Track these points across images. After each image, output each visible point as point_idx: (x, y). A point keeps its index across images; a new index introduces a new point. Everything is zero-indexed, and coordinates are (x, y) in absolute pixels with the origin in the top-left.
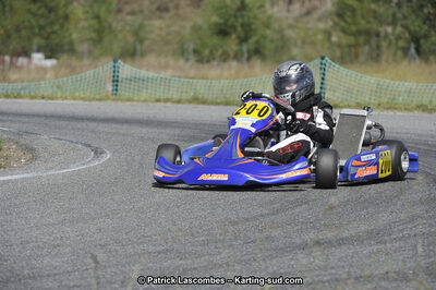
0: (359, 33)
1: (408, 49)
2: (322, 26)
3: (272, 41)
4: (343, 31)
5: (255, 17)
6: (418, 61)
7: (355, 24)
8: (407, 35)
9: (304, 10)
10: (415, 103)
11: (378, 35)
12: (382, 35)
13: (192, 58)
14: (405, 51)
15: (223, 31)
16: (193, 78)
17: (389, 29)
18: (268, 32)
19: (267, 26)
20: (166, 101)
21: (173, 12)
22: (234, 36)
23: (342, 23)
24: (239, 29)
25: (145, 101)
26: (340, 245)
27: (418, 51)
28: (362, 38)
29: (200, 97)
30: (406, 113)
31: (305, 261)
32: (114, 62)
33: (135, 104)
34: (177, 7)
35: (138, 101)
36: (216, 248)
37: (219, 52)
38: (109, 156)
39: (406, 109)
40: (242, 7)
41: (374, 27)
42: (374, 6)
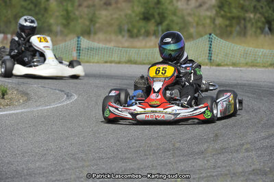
0: (233, 18)
1: (264, 28)
2: (209, 14)
3: (177, 24)
4: (222, 17)
5: (167, 9)
6: (270, 36)
7: (230, 13)
8: (263, 19)
9: (198, 4)
11: (245, 19)
12: (248, 19)
13: (126, 34)
14: (262, 30)
15: (146, 18)
16: (128, 47)
17: (252, 16)
18: (175, 18)
19: (174, 14)
20: (111, 62)
21: (114, 6)
22: (153, 21)
23: (222, 13)
24: (157, 16)
25: (98, 62)
26: (223, 153)
27: (270, 29)
28: (234, 21)
29: (133, 59)
30: (263, 69)
31: (201, 163)
32: (78, 38)
33: (91, 64)
34: (117, 2)
35: (93, 63)
36: (145, 155)
37: (143, 31)
38: (76, 98)
39: (264, 67)
40: (159, 3)
41: (242, 14)
42: (242, 1)
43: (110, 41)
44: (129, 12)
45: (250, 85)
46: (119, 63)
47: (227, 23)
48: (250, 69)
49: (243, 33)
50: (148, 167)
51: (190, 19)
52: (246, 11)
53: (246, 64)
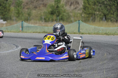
0: (90, 14)
1: (103, 18)
2: (79, 12)
3: (66, 16)
4: (85, 13)
5: (61, 10)
6: (106, 22)
7: (88, 11)
8: (103, 14)
9: (74, 8)
10: (104, 33)
11: (95, 14)
12: (96, 14)
13: (43, 20)
15: (52, 13)
17: (98, 13)
18: (65, 14)
19: (64, 12)
20: (36, 32)
22: (55, 15)
23: (85, 11)
24: (57, 13)
25: (30, 32)
27: (106, 19)
28: (90, 15)
29: (45, 31)
30: (102, 36)
32: (22, 22)
33: (28, 33)
34: (39, 7)
35: (28, 32)
37: (51, 19)
38: (20, 47)
39: (102, 34)
40: (58, 7)
41: (93, 12)
42: (93, 6)
43: (36, 23)
45: (95, 42)
46: (40, 33)
47: (88, 16)
48: (96, 35)
49: (94, 20)
51: (71, 14)
52: (95, 11)
53: (94, 33)
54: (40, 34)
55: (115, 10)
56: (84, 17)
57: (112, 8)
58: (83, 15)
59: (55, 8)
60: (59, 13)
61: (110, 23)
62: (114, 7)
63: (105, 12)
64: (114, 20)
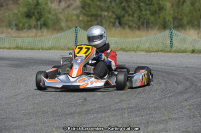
0: (92, 15)
1: (115, 22)
2: (75, 12)
3: (52, 20)
4: (85, 14)
5: (44, 9)
6: (120, 28)
7: (90, 11)
8: (114, 16)
9: (66, 6)
10: (119, 48)
11: (101, 16)
12: (103, 16)
13: (14, 28)
14: (114, 24)
15: (28, 16)
16: (15, 37)
17: (106, 14)
18: (50, 16)
19: (50, 13)
20: (3, 48)
21: (5, 7)
22: (34, 18)
23: (84, 11)
24: (36, 14)
26: (87, 114)
27: (120, 23)
28: (93, 18)
29: (19, 46)
31: (71, 121)
34: (7, 5)
36: (30, 116)
37: (27, 25)
40: (38, 4)
41: (99, 13)
42: (99, 3)
43: (2, 33)
44: (16, 11)
46: (10, 48)
47: (89, 19)
50: (32, 124)
51: (61, 16)
52: (102, 10)
54: (10, 50)
55: (135, 8)
56: (83, 21)
57: (130, 5)
58: (81, 18)
59: (33, 7)
60: (40, 16)
61: (128, 30)
62: (134, 4)
63: (119, 12)
64: (134, 25)
